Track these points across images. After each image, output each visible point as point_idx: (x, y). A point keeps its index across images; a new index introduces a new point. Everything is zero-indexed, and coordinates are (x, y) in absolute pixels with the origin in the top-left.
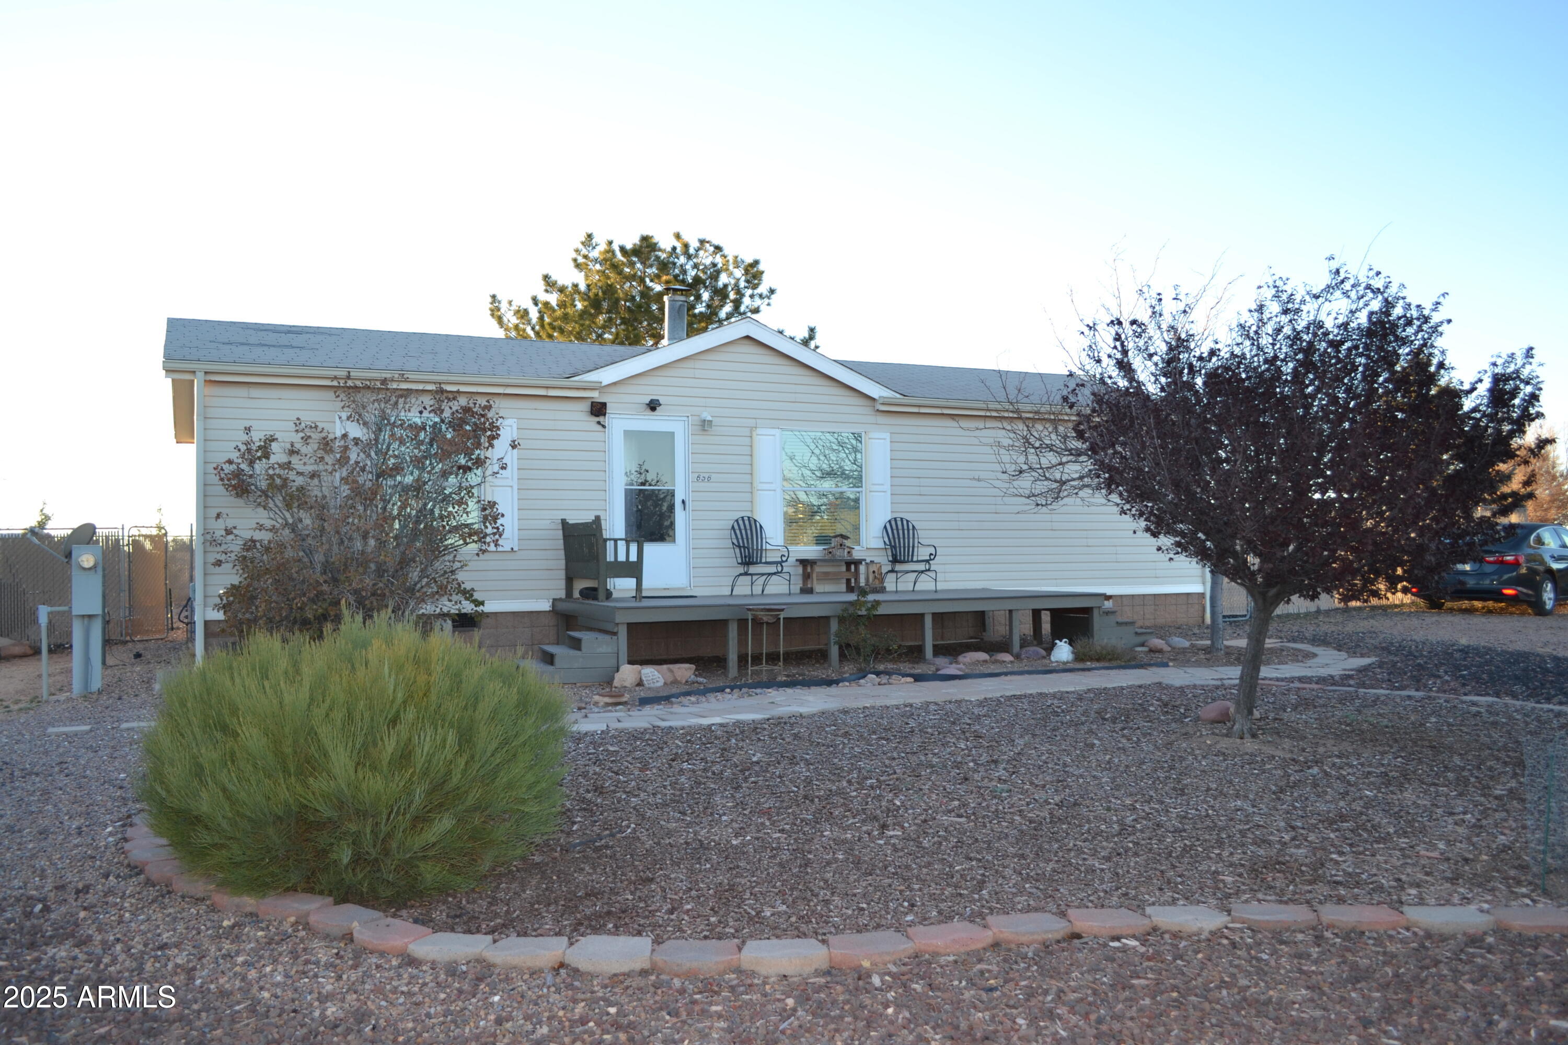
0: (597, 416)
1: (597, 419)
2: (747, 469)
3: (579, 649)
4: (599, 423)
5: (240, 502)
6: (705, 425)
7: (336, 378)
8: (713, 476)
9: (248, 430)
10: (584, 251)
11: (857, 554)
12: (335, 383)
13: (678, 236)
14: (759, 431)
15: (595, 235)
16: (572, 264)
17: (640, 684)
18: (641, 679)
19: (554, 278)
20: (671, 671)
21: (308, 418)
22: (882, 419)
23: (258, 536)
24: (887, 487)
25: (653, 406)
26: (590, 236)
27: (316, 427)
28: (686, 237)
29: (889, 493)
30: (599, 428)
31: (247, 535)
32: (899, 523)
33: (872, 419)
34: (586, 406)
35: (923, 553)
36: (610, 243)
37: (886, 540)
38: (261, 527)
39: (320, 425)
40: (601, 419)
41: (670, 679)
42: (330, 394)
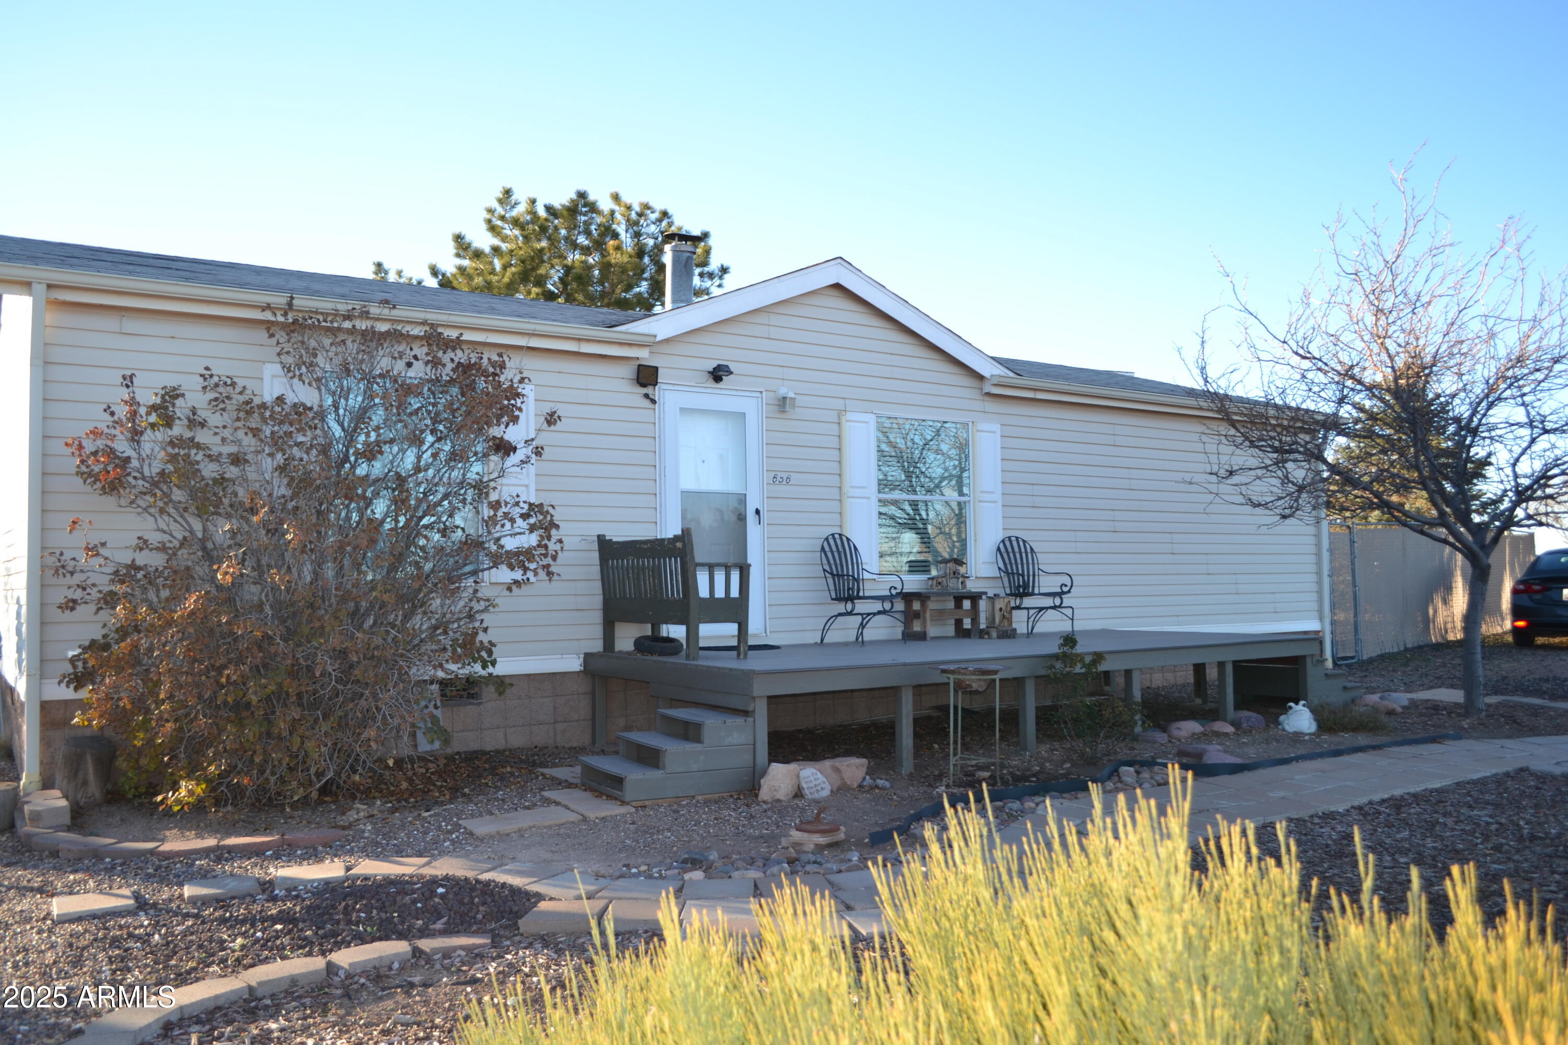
0: (643, 385)
1: (644, 390)
2: (834, 467)
3: (698, 739)
4: (646, 396)
5: (109, 501)
6: (783, 404)
7: (267, 307)
8: (793, 476)
9: (128, 381)
10: (500, 210)
11: (972, 586)
12: (268, 316)
13: (616, 198)
14: (849, 416)
15: (515, 190)
16: (484, 226)
17: (798, 794)
18: (799, 788)
19: (468, 238)
20: (837, 770)
21: (221, 369)
22: (991, 406)
23: (142, 559)
24: (998, 496)
25: (718, 374)
26: (508, 192)
27: (233, 384)
28: (626, 198)
29: (1000, 503)
30: (647, 403)
31: (125, 558)
32: (1015, 544)
33: (978, 405)
34: (629, 371)
35: (1047, 584)
36: (533, 202)
37: (1001, 565)
38: (143, 544)
39: (240, 383)
40: (649, 390)
41: (838, 783)
42: (261, 335)
